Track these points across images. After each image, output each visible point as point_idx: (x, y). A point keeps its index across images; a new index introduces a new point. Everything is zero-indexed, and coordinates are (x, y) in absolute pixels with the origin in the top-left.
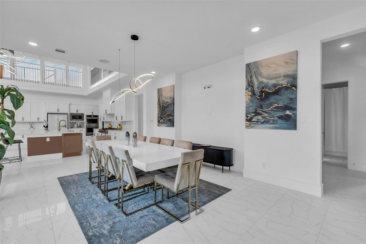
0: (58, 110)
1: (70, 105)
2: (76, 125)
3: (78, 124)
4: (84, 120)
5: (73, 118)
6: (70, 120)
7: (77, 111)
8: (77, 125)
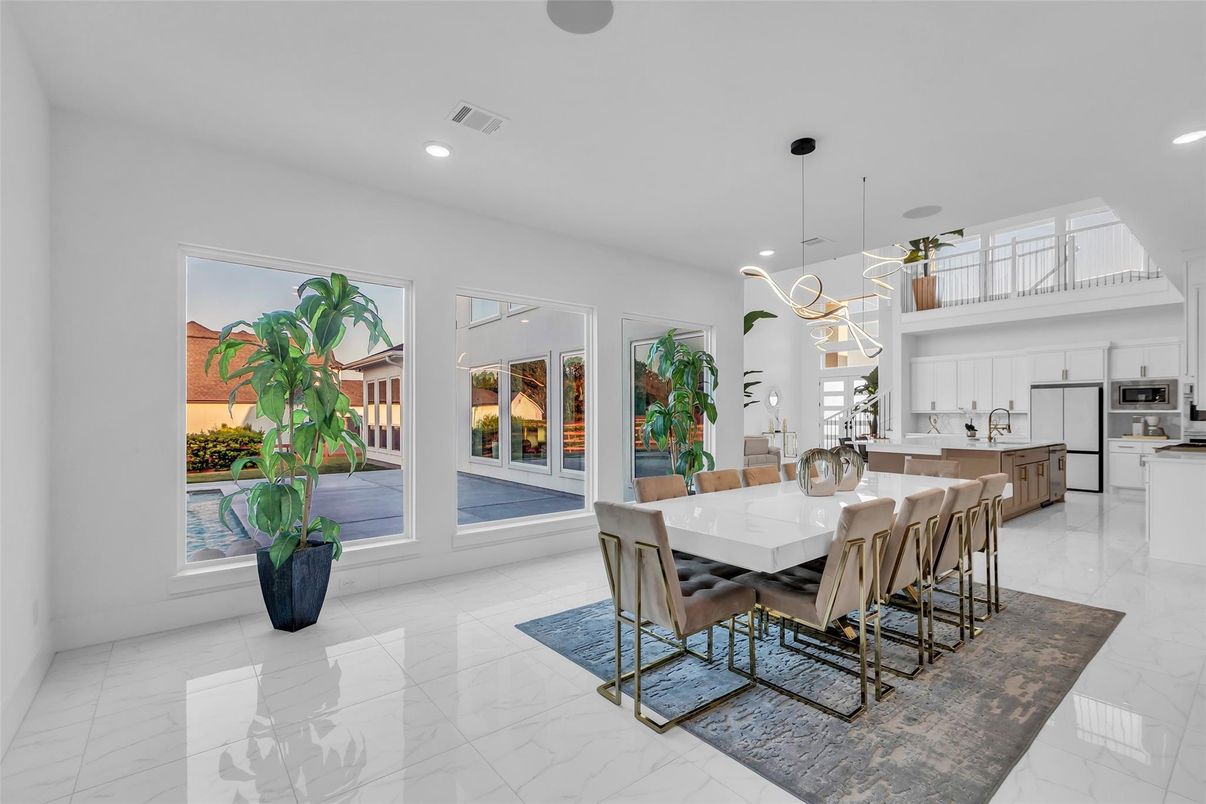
0: (1065, 373)
1: (1115, 352)
2: (1138, 427)
3: (1152, 420)
4: (1175, 408)
5: (1124, 400)
6: (1113, 407)
7: (1144, 370)
8: (1146, 424)
